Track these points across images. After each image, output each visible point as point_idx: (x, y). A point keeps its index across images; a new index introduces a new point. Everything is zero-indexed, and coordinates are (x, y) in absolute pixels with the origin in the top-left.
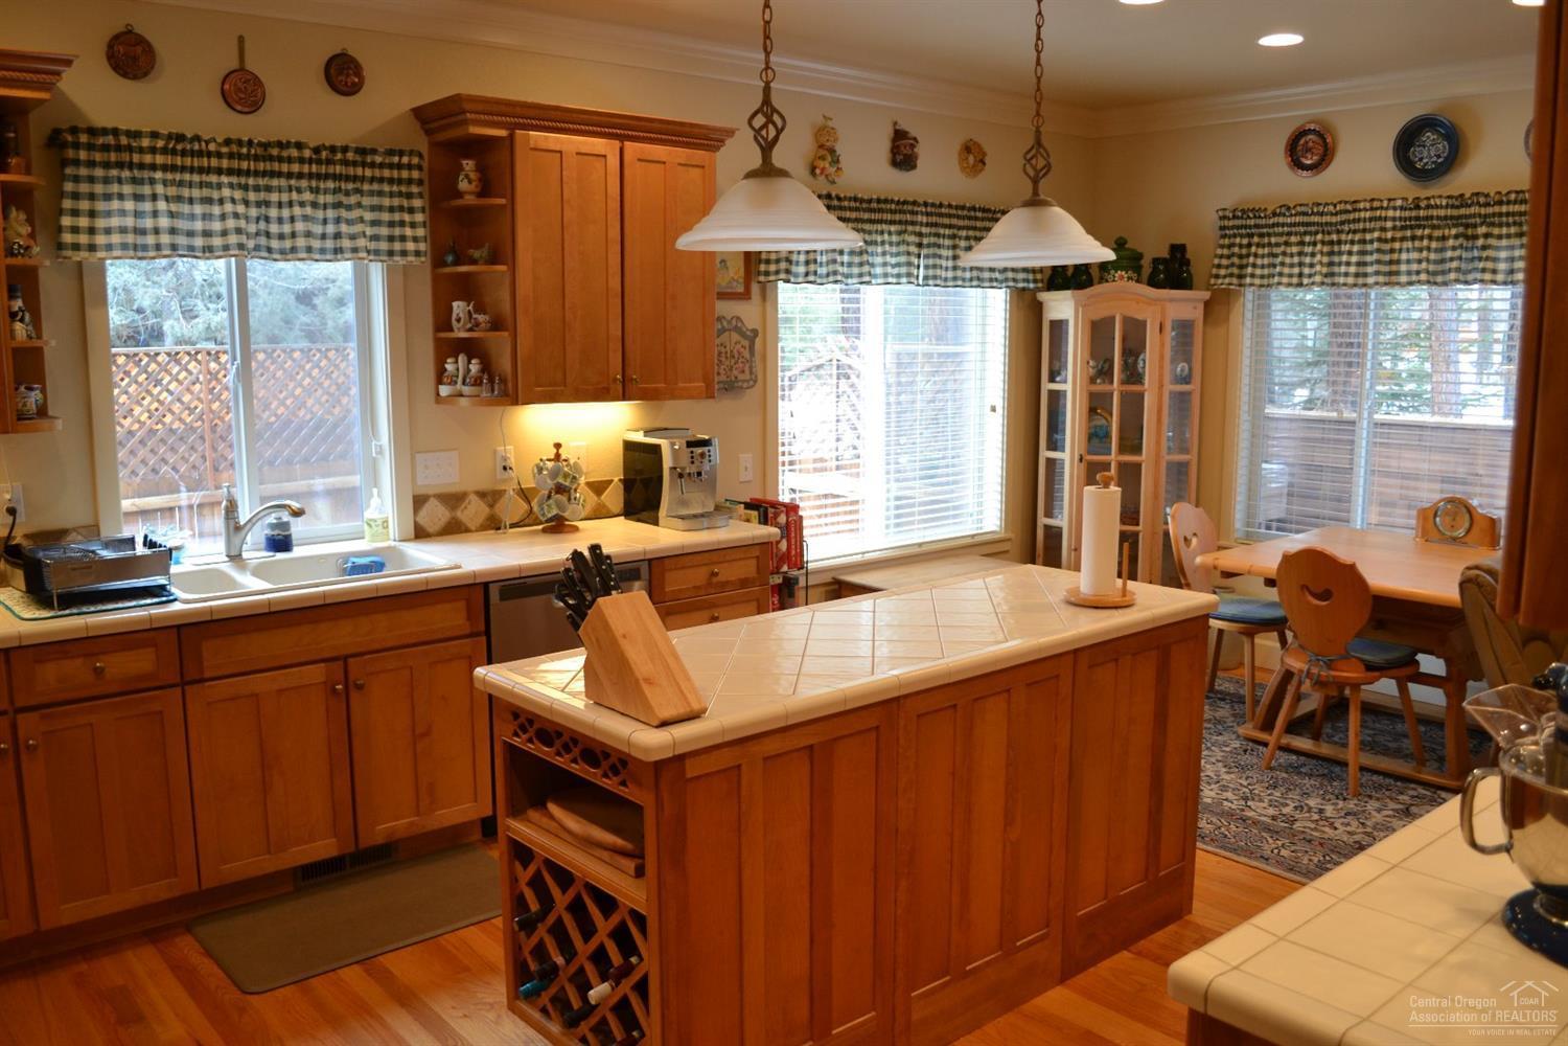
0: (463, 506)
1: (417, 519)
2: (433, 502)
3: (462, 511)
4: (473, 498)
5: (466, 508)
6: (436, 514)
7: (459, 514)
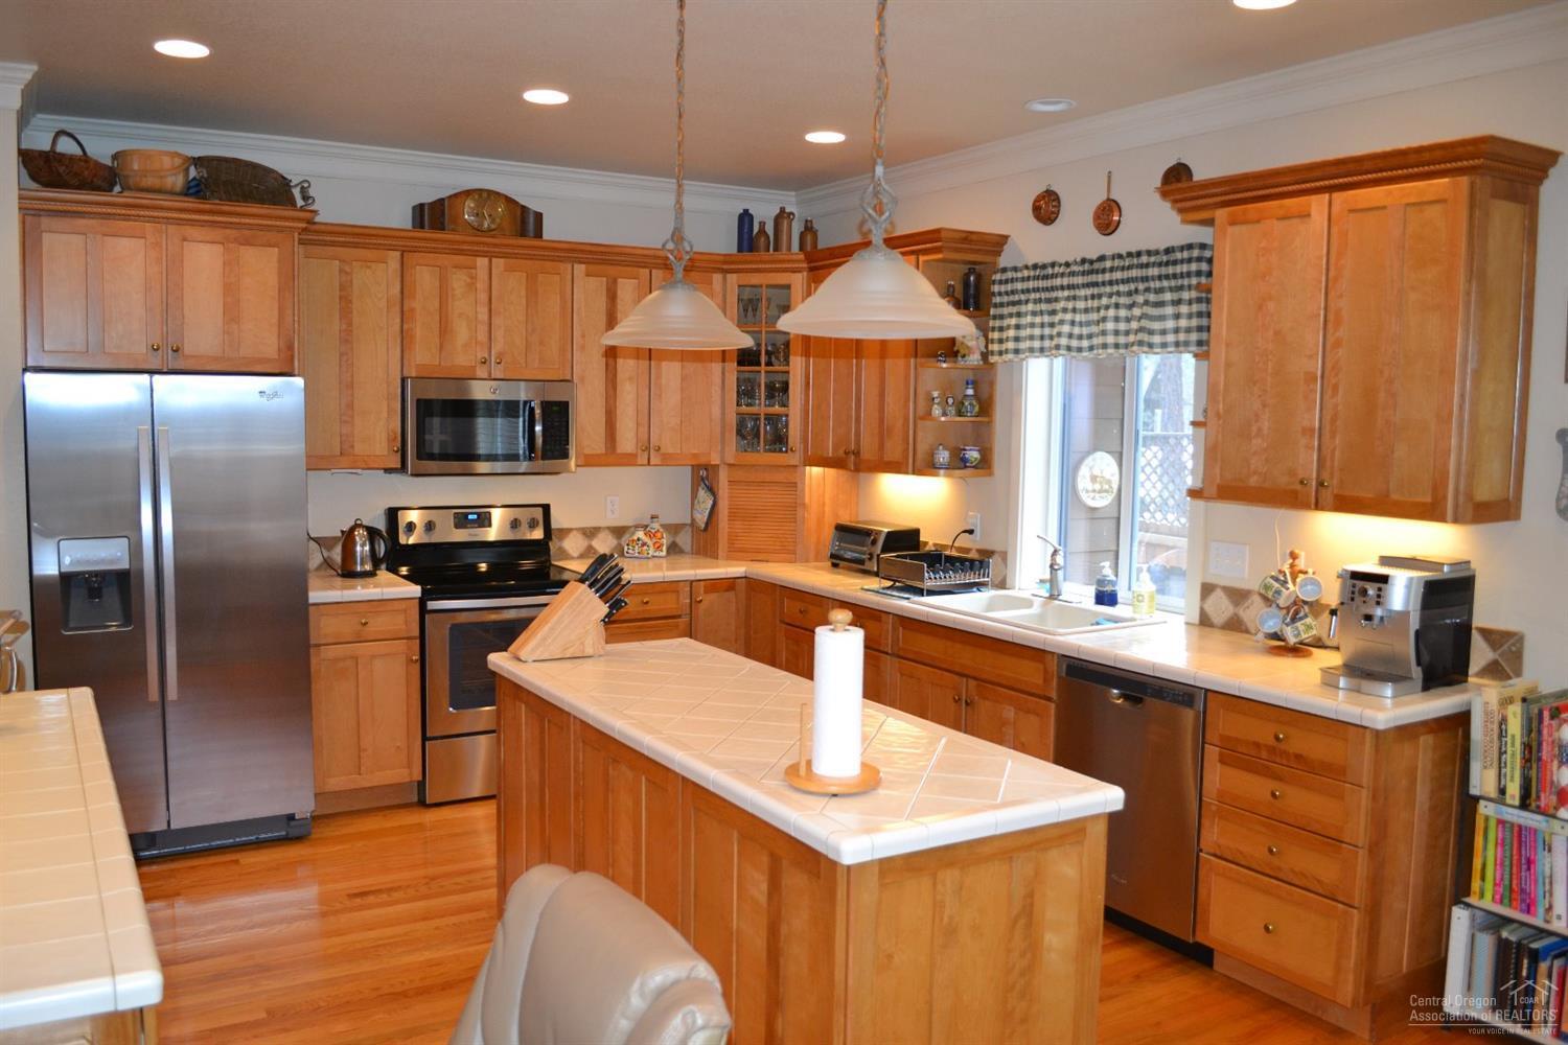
0: (1246, 605)
1: (1206, 607)
2: (1219, 593)
3: (1244, 610)
4: (1257, 599)
5: (1248, 607)
6: (1220, 608)
7: (1241, 613)
